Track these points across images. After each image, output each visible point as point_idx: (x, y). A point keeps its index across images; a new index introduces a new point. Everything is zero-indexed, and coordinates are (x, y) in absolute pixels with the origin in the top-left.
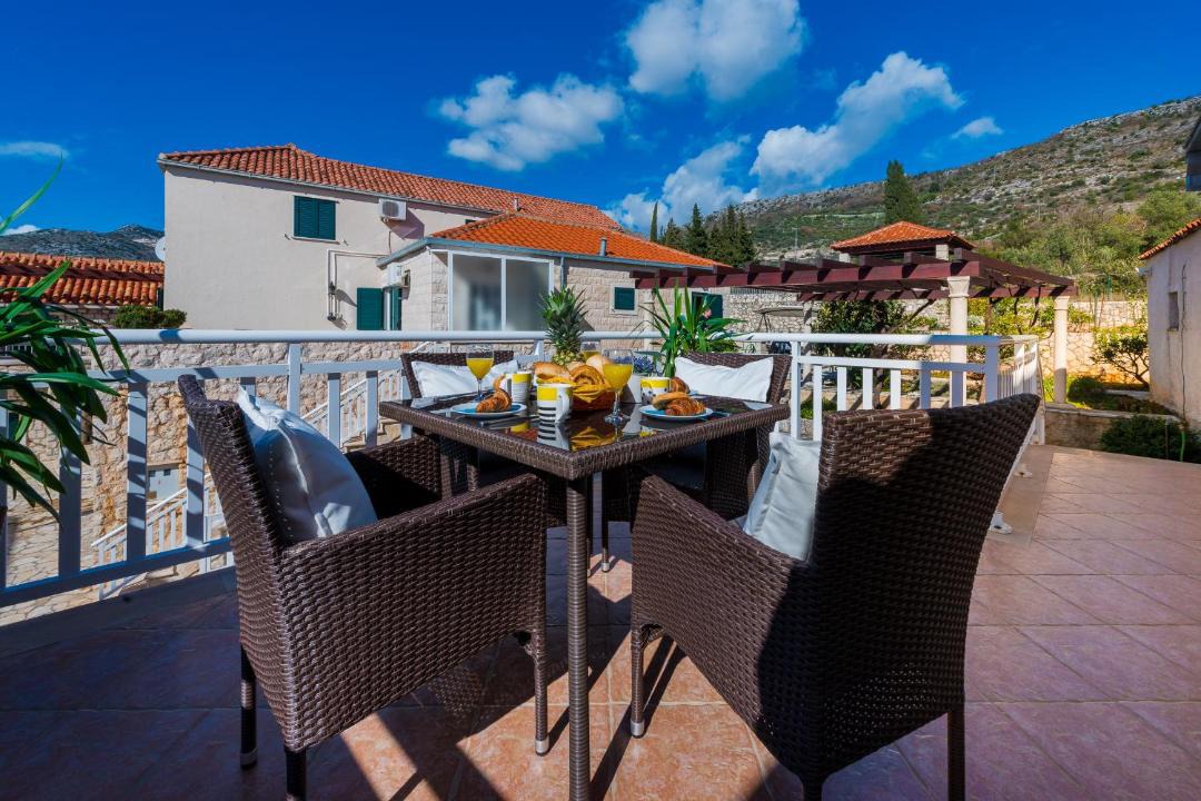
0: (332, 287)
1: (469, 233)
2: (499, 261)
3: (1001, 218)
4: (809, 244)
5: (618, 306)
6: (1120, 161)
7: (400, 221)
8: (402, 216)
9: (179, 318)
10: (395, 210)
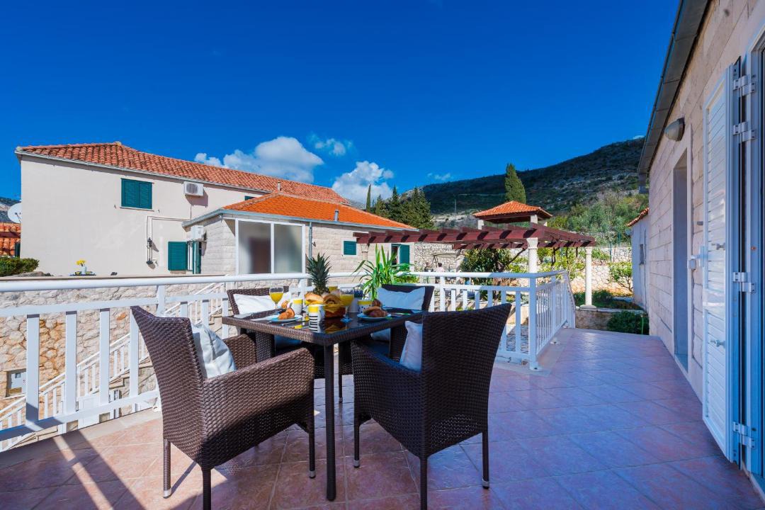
0: (150, 242)
1: (249, 206)
2: (269, 225)
3: (569, 198)
4: (463, 212)
5: (346, 252)
6: (630, 167)
7: (199, 197)
8: (200, 193)
9: (34, 264)
10: (195, 189)
